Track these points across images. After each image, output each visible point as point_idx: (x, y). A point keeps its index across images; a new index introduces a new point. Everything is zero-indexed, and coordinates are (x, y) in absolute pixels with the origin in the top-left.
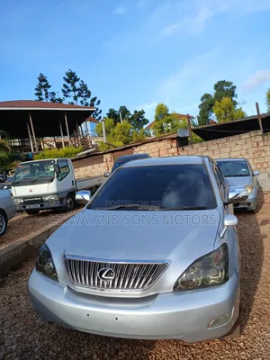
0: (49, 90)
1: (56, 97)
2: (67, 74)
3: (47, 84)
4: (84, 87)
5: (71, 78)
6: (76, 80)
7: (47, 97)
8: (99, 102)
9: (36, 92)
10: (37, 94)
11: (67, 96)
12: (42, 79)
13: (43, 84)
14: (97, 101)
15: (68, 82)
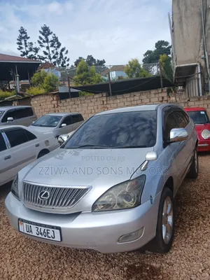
0: (28, 41)
1: (34, 46)
2: (42, 28)
3: (26, 36)
4: (56, 39)
5: (46, 31)
6: (49, 33)
7: (26, 46)
8: (67, 51)
9: (18, 41)
10: (18, 43)
11: (42, 46)
12: (22, 31)
13: (23, 35)
14: (65, 51)
15: (43, 34)
